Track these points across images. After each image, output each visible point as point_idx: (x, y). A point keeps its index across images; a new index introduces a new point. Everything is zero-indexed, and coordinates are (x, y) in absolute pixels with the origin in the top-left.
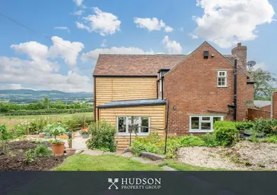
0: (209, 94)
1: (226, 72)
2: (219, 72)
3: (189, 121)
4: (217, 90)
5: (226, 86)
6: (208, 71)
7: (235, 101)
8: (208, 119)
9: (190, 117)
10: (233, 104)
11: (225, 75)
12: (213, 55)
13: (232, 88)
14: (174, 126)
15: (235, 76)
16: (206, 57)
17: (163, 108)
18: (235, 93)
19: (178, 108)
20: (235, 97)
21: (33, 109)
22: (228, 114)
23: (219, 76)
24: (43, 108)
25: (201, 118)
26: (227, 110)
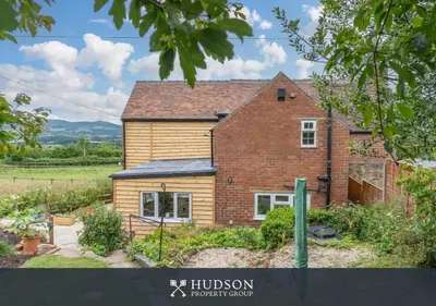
0: (285, 159)
1: (315, 123)
2: (303, 123)
3: (253, 201)
4: (299, 153)
5: (314, 146)
6: (284, 121)
7: (329, 171)
8: (286, 199)
9: (256, 195)
10: (326, 175)
11: (314, 129)
12: (293, 95)
13: (324, 149)
14: (229, 208)
15: (330, 130)
16: (281, 99)
17: (211, 180)
18: (329, 157)
19: (235, 180)
20: (329, 164)
21: (61, 157)
22: (318, 191)
23: (303, 129)
24: (76, 155)
25: (273, 196)
26: (316, 185)
